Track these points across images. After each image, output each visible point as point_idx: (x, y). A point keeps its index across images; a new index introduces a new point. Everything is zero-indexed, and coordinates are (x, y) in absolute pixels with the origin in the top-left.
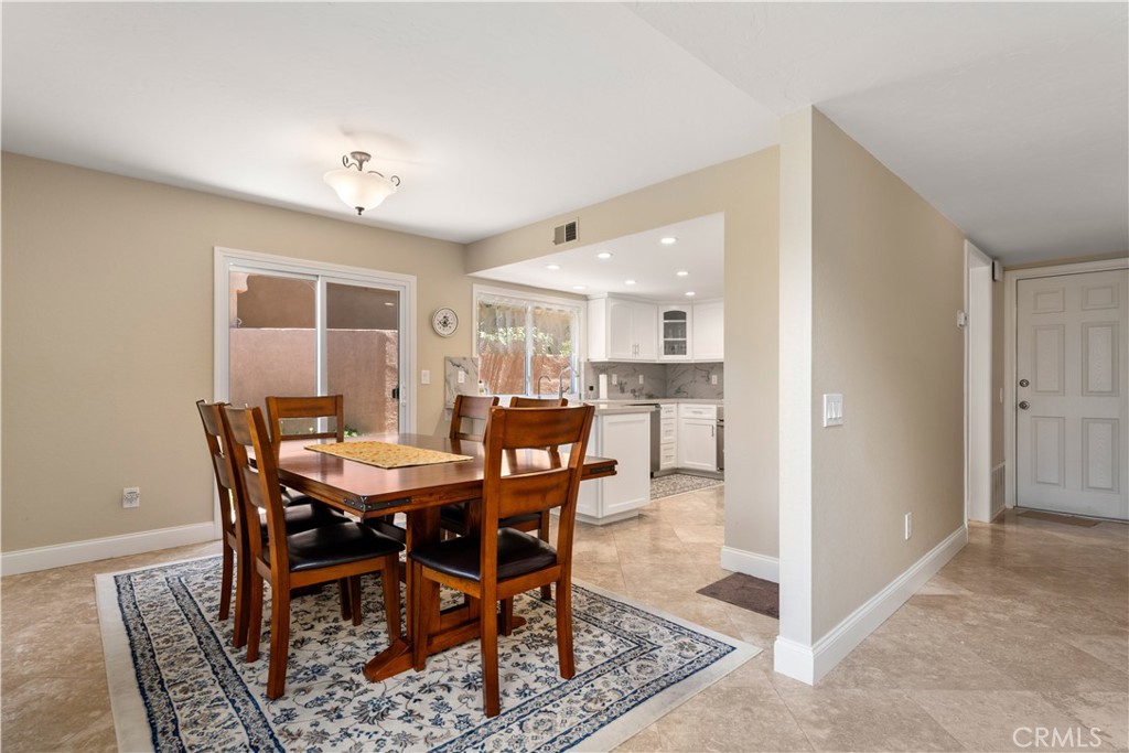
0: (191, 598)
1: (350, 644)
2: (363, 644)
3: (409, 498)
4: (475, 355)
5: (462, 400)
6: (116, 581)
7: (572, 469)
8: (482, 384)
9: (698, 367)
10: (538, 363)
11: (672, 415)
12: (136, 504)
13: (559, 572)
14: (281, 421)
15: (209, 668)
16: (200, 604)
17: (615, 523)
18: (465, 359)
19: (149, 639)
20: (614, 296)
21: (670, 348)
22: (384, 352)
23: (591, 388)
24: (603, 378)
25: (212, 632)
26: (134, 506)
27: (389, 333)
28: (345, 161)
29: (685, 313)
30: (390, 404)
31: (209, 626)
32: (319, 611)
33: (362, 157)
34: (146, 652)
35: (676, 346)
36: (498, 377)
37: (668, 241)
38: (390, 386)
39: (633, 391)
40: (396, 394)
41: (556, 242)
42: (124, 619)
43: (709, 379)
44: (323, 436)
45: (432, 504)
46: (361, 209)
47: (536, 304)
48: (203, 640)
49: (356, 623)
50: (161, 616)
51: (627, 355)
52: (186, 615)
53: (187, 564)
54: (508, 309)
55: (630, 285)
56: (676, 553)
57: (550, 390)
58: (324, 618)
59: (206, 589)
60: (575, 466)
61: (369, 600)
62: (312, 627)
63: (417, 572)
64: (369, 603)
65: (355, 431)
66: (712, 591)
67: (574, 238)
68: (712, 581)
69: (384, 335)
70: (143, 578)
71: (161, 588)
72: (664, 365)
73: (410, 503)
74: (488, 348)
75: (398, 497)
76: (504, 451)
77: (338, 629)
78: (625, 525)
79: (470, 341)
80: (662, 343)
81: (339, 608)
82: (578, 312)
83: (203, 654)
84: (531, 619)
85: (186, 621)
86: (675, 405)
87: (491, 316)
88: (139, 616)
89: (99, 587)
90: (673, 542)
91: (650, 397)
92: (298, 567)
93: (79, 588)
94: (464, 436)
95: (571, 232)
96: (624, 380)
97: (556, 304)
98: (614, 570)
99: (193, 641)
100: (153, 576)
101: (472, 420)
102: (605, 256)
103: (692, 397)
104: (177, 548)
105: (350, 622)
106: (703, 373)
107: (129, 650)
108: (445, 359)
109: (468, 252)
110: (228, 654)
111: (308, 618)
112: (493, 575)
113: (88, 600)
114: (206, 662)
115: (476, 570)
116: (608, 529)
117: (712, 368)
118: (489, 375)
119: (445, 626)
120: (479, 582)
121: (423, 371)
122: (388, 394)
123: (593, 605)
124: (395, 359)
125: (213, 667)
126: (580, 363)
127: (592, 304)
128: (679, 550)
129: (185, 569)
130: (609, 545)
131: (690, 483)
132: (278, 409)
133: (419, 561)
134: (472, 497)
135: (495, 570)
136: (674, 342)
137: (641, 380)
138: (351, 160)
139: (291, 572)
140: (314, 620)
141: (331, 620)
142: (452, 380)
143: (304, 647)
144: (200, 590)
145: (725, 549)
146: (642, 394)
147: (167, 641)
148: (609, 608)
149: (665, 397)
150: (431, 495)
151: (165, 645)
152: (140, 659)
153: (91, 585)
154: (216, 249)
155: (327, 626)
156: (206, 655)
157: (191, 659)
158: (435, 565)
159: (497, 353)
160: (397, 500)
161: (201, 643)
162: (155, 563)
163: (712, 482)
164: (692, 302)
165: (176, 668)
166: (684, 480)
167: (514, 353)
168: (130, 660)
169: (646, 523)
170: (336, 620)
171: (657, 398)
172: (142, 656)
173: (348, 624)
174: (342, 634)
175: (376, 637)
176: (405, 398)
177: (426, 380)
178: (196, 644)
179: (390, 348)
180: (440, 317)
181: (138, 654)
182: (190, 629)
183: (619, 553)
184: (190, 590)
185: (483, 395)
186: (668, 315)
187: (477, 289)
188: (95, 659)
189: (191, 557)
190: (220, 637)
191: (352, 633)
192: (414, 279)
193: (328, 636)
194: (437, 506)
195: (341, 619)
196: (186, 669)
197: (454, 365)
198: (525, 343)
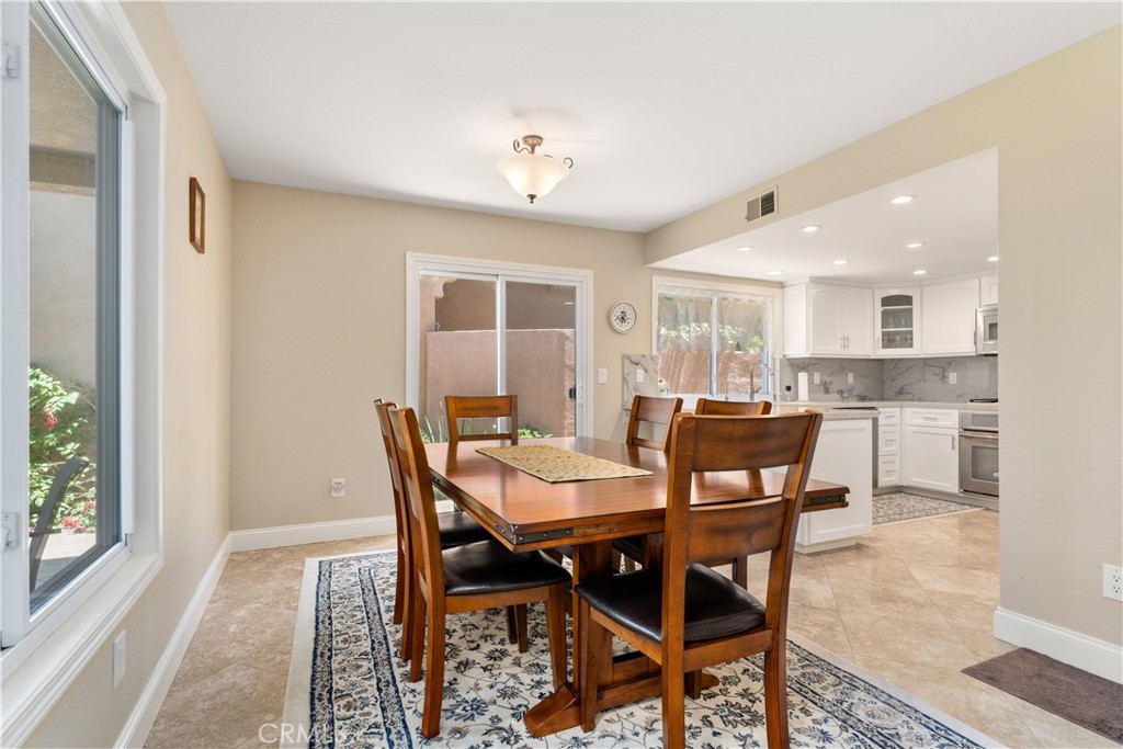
0: (375, 594)
1: (514, 676)
2: (527, 679)
3: (571, 529)
4: (655, 352)
5: (639, 400)
6: (320, 567)
7: (788, 500)
8: (664, 383)
9: (927, 363)
10: (726, 360)
11: (894, 421)
12: (342, 494)
13: (769, 639)
14: (459, 421)
15: (374, 681)
16: (381, 601)
17: (825, 552)
18: (643, 356)
19: (331, 636)
20: (817, 281)
21: (889, 341)
22: (564, 350)
23: (789, 388)
24: (803, 377)
25: (385, 638)
26: (339, 495)
27: (568, 331)
28: (516, 145)
29: (911, 298)
30: (569, 403)
31: (384, 630)
32: (487, 628)
33: (534, 141)
34: (326, 651)
35: (898, 338)
36: (679, 375)
37: (902, 200)
38: (568, 386)
39: (841, 392)
40: (573, 393)
41: (749, 218)
42: (317, 609)
43: (944, 377)
44: (502, 437)
45: (599, 538)
46: (532, 197)
47: (722, 295)
48: (376, 645)
49: (523, 649)
50: (347, 610)
51: (834, 350)
52: (367, 613)
53: (378, 555)
54: (691, 301)
55: (840, 266)
56: (919, 605)
57: (737, 390)
58: (491, 636)
59: (389, 586)
60: (792, 496)
61: (538, 621)
62: (478, 646)
63: (584, 611)
64: (538, 624)
65: (536, 430)
66: (988, 673)
67: (773, 210)
68: (984, 656)
69: (564, 334)
70: (342, 566)
71: (353, 579)
72: (881, 361)
73: (571, 536)
74: (669, 345)
75: (557, 527)
76: (693, 474)
77: (504, 653)
78: (839, 556)
79: (650, 337)
80: (879, 335)
81: (505, 626)
82: (772, 302)
83: (373, 663)
84: (726, 678)
85: (365, 619)
86: (897, 410)
87: (671, 312)
88: (329, 608)
89: (306, 571)
90: (911, 587)
91: (863, 399)
92: (455, 590)
93: (292, 570)
94: (642, 443)
95: (768, 204)
96: (828, 380)
97: (746, 293)
98: (832, 620)
99: (366, 646)
100: (349, 565)
101: (651, 424)
102: (810, 229)
103: (920, 400)
104: (373, 537)
105: (516, 647)
106: (937, 370)
107: (312, 646)
108: (623, 356)
109: (648, 240)
110: (395, 666)
111: (475, 634)
112: (678, 638)
113: (294, 584)
114: (374, 673)
115: (657, 626)
116: (817, 560)
117: (950, 364)
118: (670, 373)
119: (619, 676)
120: (659, 643)
121: (601, 370)
122: (567, 393)
123: (809, 670)
124: (573, 358)
125: (379, 680)
126: (774, 360)
127: (789, 292)
128: (922, 600)
129: (376, 560)
130: (821, 582)
131: (921, 506)
132: (456, 409)
133: (586, 600)
134: (651, 530)
135: (682, 631)
136: (896, 333)
137: (851, 378)
138: (522, 145)
139: (446, 595)
140: (481, 637)
141: (497, 641)
142: (630, 379)
143: (467, 673)
144: (384, 586)
145: (1000, 612)
146: (851, 395)
147: (345, 641)
148: (831, 679)
149: (883, 400)
150: (598, 526)
151: (342, 645)
152: (319, 658)
153: (300, 568)
154: (408, 254)
155: (493, 648)
156: (376, 665)
157: (360, 667)
158: (606, 609)
159: (678, 348)
160: (555, 531)
161: (373, 649)
162: (354, 551)
163: (953, 507)
164: (921, 283)
165: (346, 676)
166: (912, 502)
167: (698, 350)
168: (311, 657)
169: (867, 557)
170: (502, 642)
171: (872, 400)
172: (322, 654)
173: (513, 649)
174: (507, 661)
175: (542, 671)
176: (582, 398)
177: (603, 379)
178: (369, 649)
179: (568, 346)
180: (617, 312)
181: (318, 653)
182: (368, 629)
183: (836, 596)
184: (376, 585)
185: (664, 395)
186: (886, 301)
187: (657, 280)
188: (285, 651)
189: (382, 549)
190: (391, 644)
191: (517, 663)
192: (590, 274)
193: (492, 662)
194: (606, 541)
195: (508, 641)
196: (355, 679)
197: (633, 363)
198: (710, 338)
